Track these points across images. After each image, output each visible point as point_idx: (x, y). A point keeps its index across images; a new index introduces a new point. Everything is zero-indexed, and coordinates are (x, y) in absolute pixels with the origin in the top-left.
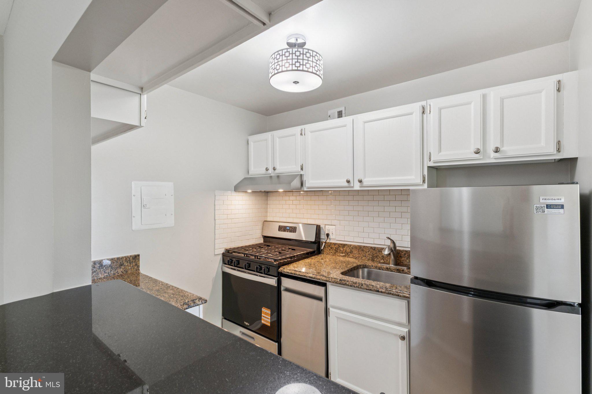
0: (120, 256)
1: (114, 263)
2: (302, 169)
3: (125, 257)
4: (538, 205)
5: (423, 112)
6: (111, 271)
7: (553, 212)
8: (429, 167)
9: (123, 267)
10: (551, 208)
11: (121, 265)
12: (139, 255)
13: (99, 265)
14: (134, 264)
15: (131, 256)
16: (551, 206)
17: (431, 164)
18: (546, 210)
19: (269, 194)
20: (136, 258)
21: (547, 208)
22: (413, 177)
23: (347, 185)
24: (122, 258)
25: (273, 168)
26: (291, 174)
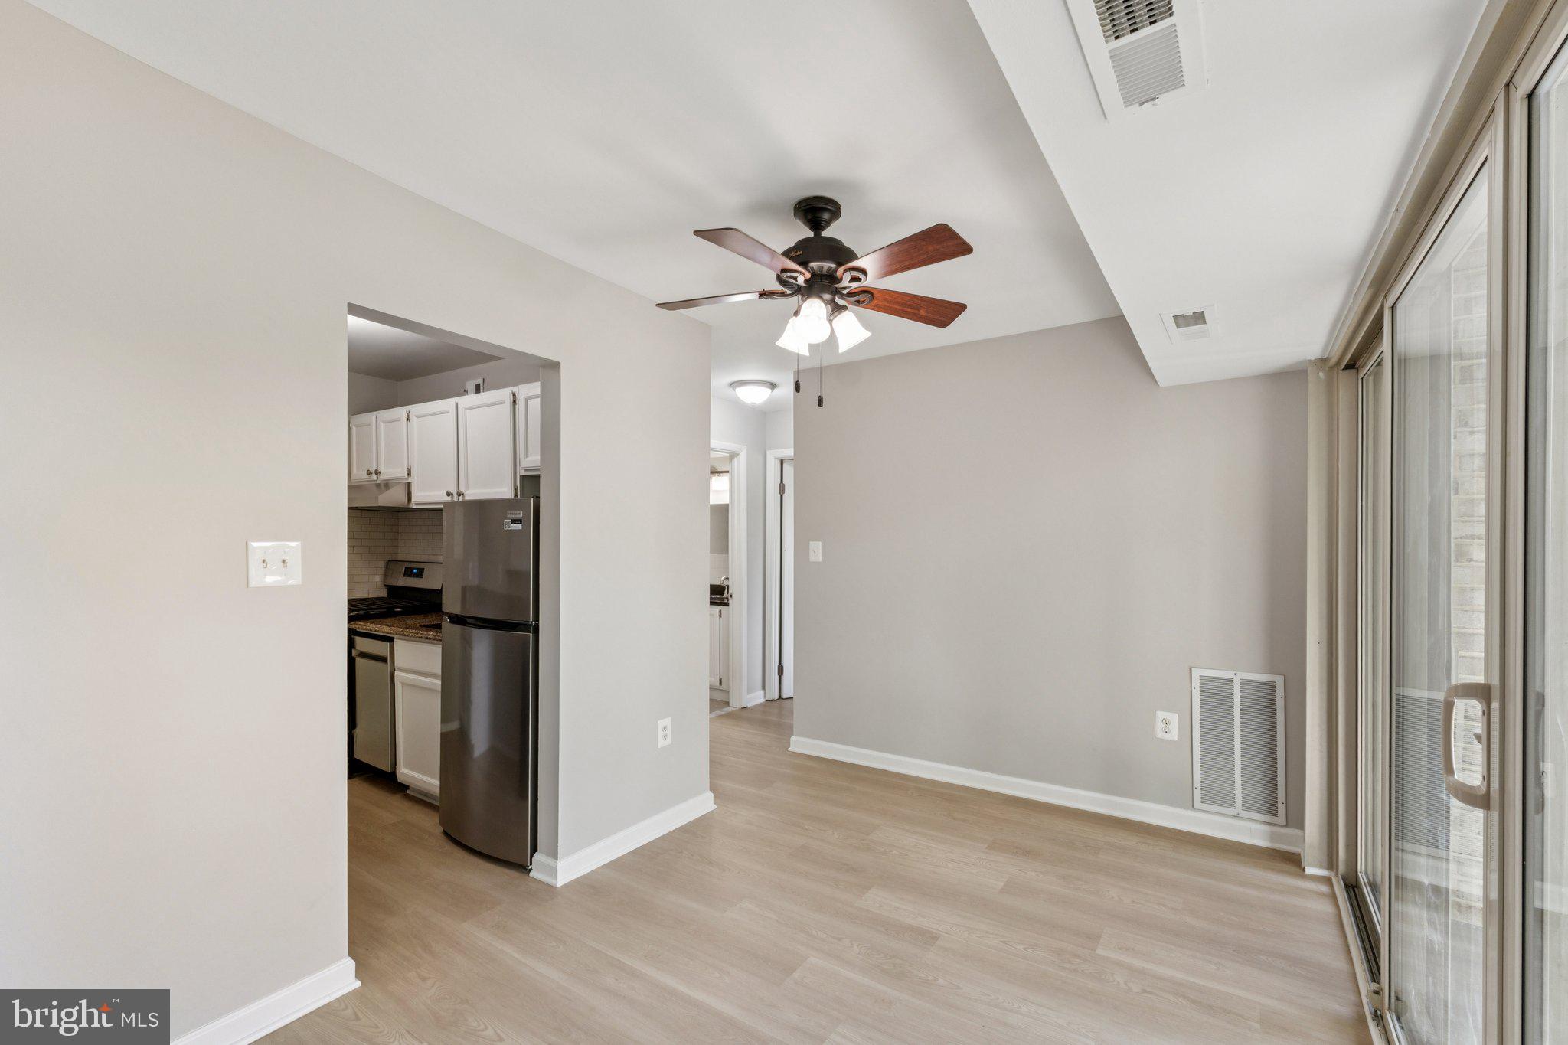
2: (409, 474)
5: (514, 401)
8: (523, 477)
17: (523, 473)
25: (376, 470)
26: (397, 482)
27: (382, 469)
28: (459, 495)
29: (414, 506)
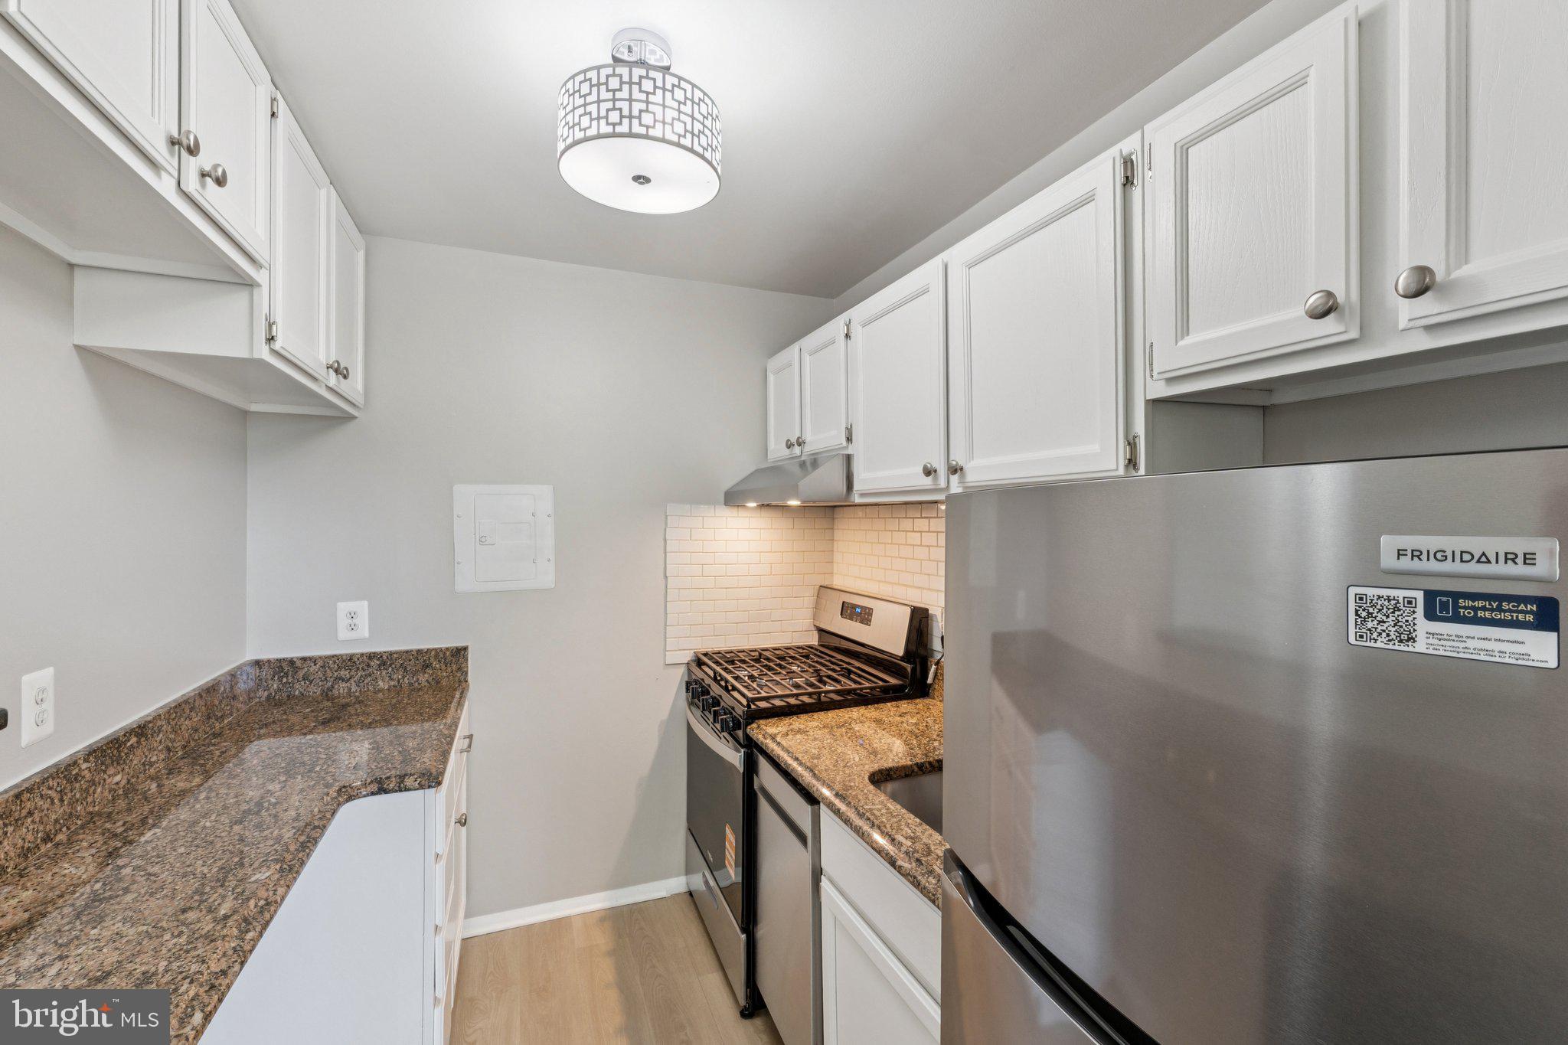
0: (424, 646)
1: (410, 660)
2: (849, 439)
3: (435, 650)
4: (1371, 592)
5: (1128, 182)
6: (404, 677)
7: (1471, 644)
8: (1156, 405)
9: (429, 671)
10: (1457, 619)
11: (426, 666)
12: (465, 649)
13: (378, 662)
14: (454, 667)
15: (447, 649)
16: (1456, 606)
17: (1161, 390)
18: (1423, 626)
19: (839, 513)
20: (460, 653)
21: (1430, 615)
22: (1095, 448)
23: (930, 483)
24: (429, 651)
25: (798, 438)
26: (830, 454)
27: (808, 437)
28: (955, 470)
29: (858, 500)
